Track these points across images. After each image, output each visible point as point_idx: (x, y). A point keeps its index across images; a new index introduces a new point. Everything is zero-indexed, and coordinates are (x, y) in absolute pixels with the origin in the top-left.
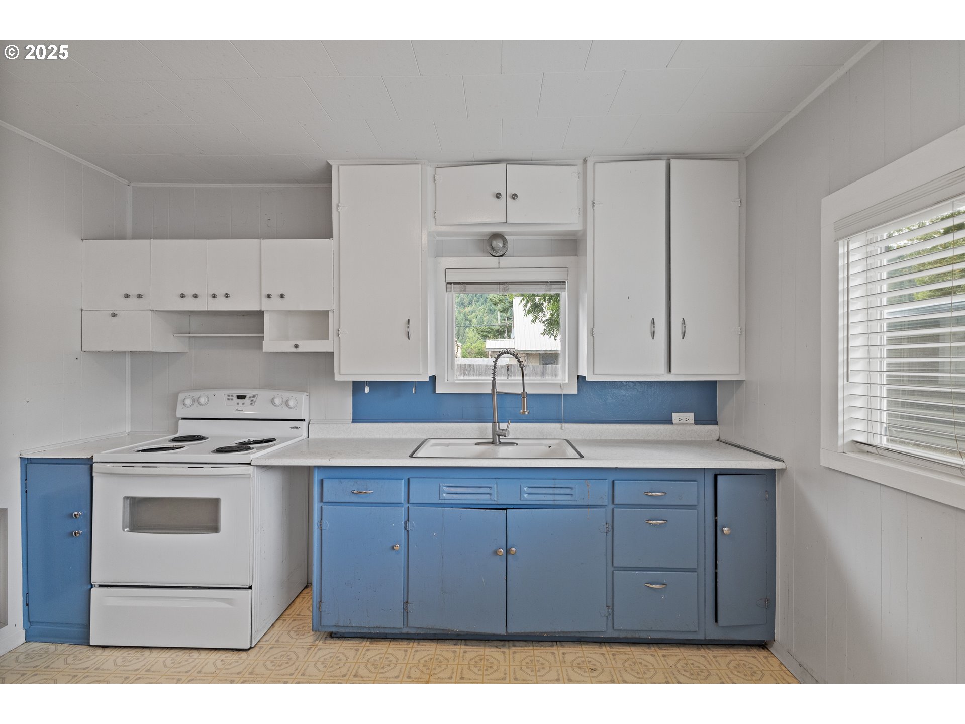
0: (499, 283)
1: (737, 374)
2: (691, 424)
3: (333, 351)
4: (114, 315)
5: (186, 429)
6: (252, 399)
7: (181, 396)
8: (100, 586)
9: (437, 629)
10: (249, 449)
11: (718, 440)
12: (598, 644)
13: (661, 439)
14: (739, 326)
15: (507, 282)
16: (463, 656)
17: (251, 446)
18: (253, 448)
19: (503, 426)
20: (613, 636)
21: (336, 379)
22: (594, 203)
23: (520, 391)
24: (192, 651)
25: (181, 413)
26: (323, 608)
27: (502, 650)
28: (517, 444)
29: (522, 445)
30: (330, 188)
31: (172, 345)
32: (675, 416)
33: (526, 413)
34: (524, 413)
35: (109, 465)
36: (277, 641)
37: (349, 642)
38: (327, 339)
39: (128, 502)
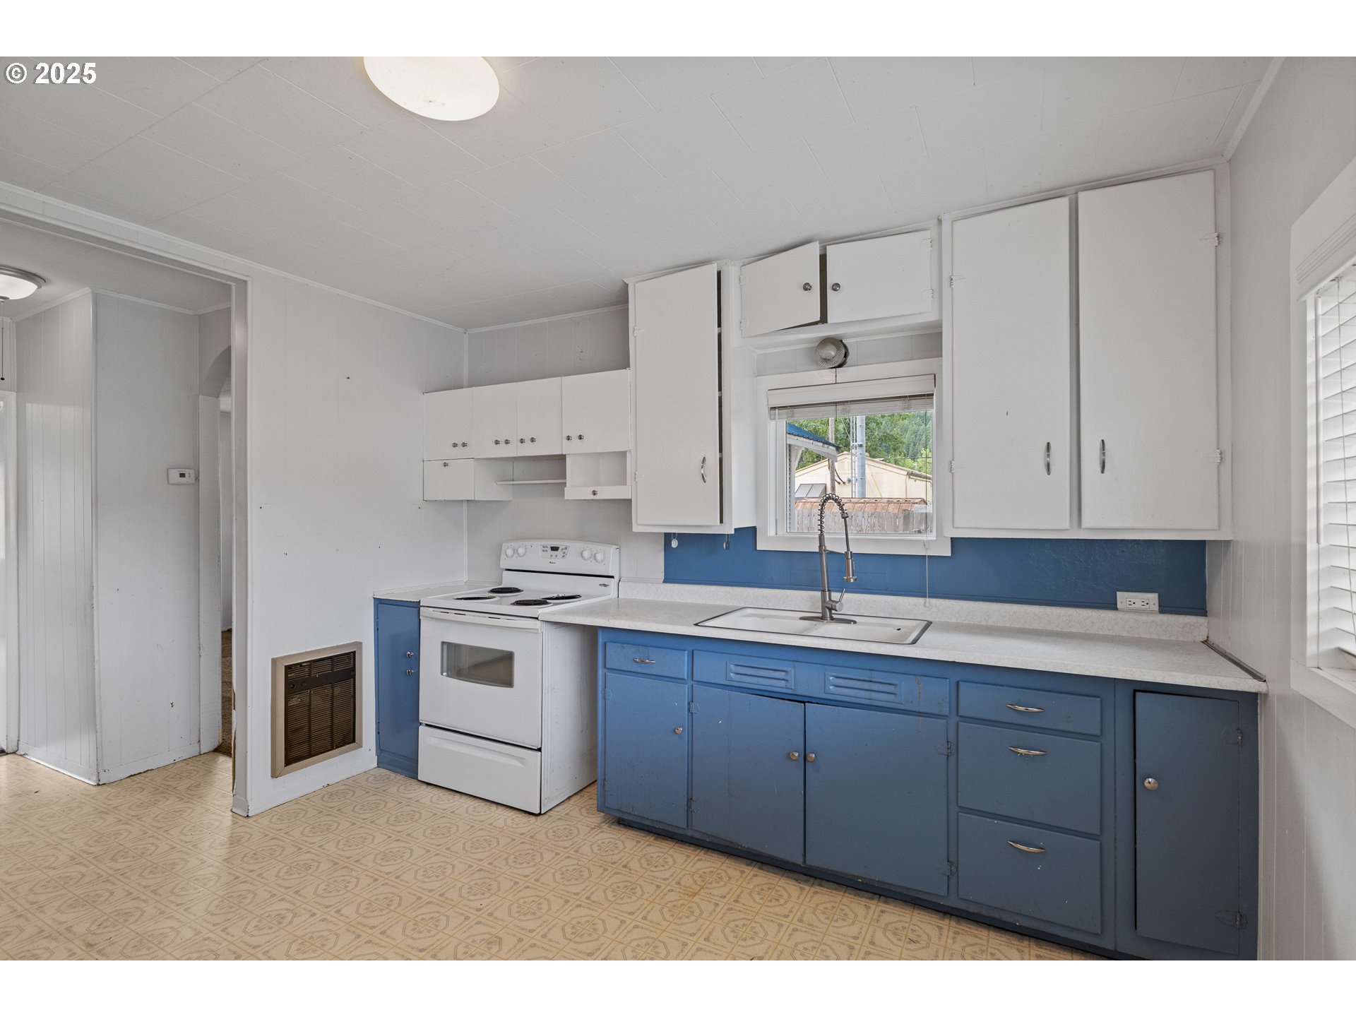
0: (836, 403)
1: (1215, 530)
2: (1152, 612)
3: (630, 498)
4: (445, 465)
5: (509, 580)
6: (564, 551)
7: (505, 546)
8: (427, 725)
9: (723, 839)
10: (547, 603)
11: (1205, 642)
12: (941, 914)
13: (1092, 632)
14: (1218, 449)
15: (847, 402)
16: (751, 879)
17: (548, 601)
18: (550, 603)
19: (835, 596)
20: (958, 907)
21: (634, 530)
22: (952, 279)
23: (843, 550)
24: (492, 805)
25: (505, 563)
26: (607, 788)
27: (801, 885)
28: (855, 622)
29: (862, 624)
30: (627, 310)
31: (495, 492)
32: (1121, 596)
33: (852, 580)
34: (848, 580)
35: (431, 609)
36: (567, 814)
37: (633, 832)
38: (625, 483)
39: (445, 647)
